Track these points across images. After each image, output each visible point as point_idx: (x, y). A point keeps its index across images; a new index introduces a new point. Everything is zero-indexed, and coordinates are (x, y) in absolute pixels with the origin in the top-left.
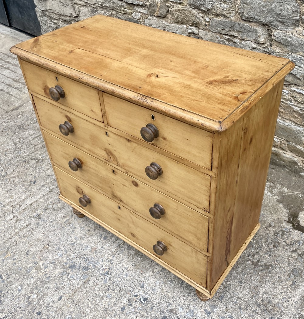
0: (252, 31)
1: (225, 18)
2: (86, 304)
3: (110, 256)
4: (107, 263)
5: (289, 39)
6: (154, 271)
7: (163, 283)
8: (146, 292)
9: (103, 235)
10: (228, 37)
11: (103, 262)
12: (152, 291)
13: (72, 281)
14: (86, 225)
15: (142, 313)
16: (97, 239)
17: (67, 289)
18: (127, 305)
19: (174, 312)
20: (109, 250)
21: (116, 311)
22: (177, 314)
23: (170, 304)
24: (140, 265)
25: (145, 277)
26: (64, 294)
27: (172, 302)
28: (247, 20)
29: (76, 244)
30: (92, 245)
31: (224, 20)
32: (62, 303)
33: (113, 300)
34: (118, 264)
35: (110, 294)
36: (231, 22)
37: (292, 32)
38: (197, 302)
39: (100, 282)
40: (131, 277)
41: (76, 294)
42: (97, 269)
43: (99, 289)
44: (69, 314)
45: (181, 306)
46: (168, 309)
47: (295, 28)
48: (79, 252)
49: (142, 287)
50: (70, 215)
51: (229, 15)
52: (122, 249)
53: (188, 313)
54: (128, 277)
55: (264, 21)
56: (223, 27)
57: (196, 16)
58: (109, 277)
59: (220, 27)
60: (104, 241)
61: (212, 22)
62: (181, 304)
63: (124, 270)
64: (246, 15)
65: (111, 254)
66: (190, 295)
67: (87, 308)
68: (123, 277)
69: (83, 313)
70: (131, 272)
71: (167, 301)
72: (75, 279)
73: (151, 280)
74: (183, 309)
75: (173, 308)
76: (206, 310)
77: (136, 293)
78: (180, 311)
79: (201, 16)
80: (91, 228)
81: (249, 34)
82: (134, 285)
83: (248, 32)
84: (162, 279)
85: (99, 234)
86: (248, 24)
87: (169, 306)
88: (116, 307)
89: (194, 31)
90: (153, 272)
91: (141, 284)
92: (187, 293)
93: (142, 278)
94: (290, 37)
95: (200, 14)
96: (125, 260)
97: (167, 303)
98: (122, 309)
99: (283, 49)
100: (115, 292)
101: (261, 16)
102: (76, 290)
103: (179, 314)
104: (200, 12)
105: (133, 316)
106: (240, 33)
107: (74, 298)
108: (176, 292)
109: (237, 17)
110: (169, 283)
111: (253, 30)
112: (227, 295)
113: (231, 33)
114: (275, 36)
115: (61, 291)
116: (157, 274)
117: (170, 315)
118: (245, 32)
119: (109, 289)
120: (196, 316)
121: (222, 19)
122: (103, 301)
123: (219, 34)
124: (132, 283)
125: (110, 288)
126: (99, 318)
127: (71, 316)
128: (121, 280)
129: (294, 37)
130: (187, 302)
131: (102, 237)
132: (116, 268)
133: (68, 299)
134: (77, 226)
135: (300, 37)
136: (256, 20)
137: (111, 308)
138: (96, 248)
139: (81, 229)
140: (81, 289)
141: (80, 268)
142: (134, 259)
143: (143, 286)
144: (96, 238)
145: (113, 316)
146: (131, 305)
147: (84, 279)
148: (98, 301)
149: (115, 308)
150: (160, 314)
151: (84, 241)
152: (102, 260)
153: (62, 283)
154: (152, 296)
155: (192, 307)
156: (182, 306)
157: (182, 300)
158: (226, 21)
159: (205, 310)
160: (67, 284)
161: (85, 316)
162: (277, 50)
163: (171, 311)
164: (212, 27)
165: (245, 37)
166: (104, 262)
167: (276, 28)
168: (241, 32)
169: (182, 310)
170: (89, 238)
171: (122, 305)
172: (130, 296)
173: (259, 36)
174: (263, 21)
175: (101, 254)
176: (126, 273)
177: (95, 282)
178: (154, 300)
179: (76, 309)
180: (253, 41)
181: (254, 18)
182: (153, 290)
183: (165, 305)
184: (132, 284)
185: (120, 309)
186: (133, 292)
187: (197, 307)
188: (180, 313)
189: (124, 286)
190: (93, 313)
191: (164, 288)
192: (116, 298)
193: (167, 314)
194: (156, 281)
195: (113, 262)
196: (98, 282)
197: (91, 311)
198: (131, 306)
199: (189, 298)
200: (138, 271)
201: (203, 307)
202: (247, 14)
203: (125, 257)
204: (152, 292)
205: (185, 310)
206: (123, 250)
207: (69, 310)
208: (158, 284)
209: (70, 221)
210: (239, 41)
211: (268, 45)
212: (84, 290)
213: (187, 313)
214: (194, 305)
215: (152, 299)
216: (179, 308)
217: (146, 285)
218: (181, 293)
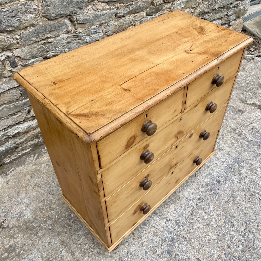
1: (33, 27)
2: (203, 239)
3: (163, 221)
4: (169, 224)
5: (88, 18)
6: (179, 191)
9: (141, 226)
10: (44, 42)
13: (184, 251)
14: (127, 241)
15: (209, 202)
16: (145, 231)
17: (190, 254)
18: (203, 211)
19: (207, 184)
20: (157, 221)
21: (208, 218)
22: (209, 182)
23: (203, 186)
24: (173, 200)
25: (183, 198)
26: (194, 257)
27: (201, 184)
29: (147, 250)
30: (150, 235)
31: (34, 29)
32: (202, 257)
33: (200, 219)
34: (171, 215)
35: (195, 221)
36: (42, 27)
37: (86, 12)
39: (186, 228)
40: (183, 206)
41: (194, 247)
42: (174, 231)
43: (192, 230)
44: (210, 251)
45: (204, 180)
46: (205, 187)
47: (87, 8)
48: (156, 247)
49: (190, 200)
50: (109, 259)
51: (37, 23)
52: (157, 212)
53: (208, 177)
54: (182, 209)
55: (69, 12)
56: (37, 36)
57: (5, 40)
58: (181, 222)
59: (34, 37)
60: (148, 226)
61: (23, 36)
63: (177, 211)
64: (54, 15)
65: (161, 220)
67: (206, 238)
68: (182, 212)
69: (209, 241)
70: (178, 206)
71: (200, 187)
72: (182, 248)
73: (186, 194)
74: (206, 179)
75: (205, 184)
76: (206, 168)
77: (195, 204)
78: (206, 180)
79: (9, 38)
80: (131, 237)
82: (188, 205)
83: (59, 28)
84: (186, 187)
85: (140, 230)
86: (56, 22)
88: (205, 217)
89: (8, 55)
90: (180, 192)
91: (188, 200)
93: (184, 199)
94: (88, 16)
95: (7, 36)
96: (168, 210)
98: (206, 214)
99: (84, 27)
100: (193, 218)
101: (65, 10)
102: (191, 247)
104: (6, 34)
105: (211, 207)
106: (52, 33)
107: (198, 248)
108: (194, 181)
109: (44, 20)
110: (188, 183)
111: (63, 24)
113: (46, 36)
114: (79, 20)
115: (192, 259)
116: (181, 189)
117: (209, 187)
118: (57, 29)
119: (191, 223)
121: (32, 29)
122: (200, 227)
123: (35, 44)
124: (187, 206)
125: (191, 221)
126: (213, 229)
127: (212, 250)
128: (184, 213)
129: (90, 14)
130: (201, 176)
132: (174, 216)
133: (199, 253)
134: (126, 250)
135: (93, 12)
136: (62, 15)
137: (205, 221)
138: (154, 232)
139: (131, 246)
140: (190, 243)
141: (172, 244)
142: (168, 204)
145: (211, 220)
146: (203, 208)
147: (182, 241)
148: (201, 230)
149: (206, 218)
150: (209, 192)
151: (145, 243)
152: (166, 226)
153: (185, 259)
154: (197, 194)
155: (205, 174)
157: (200, 179)
158: (37, 29)
160: (186, 255)
161: (212, 239)
162: (81, 30)
163: (207, 186)
164: (25, 41)
165: (57, 33)
166: (168, 226)
167: (76, 14)
168: (53, 31)
170: (143, 238)
171: (203, 214)
172: (197, 208)
173: (68, 26)
175: (160, 228)
176: (179, 210)
177: (185, 232)
178: (200, 194)
179: (207, 246)
180: (64, 33)
182: (193, 193)
183: (203, 188)
184: (188, 206)
185: (206, 215)
186: (194, 206)
187: (205, 172)
189: (189, 212)
190: (209, 233)
191: (192, 187)
192: (198, 217)
193: (208, 188)
194: (187, 191)
195: (168, 219)
196: (185, 230)
197: (208, 235)
198: (204, 208)
199: (199, 175)
200: (178, 202)
202: (54, 13)
203: (165, 210)
204: (195, 194)
205: (206, 178)
206: (159, 211)
207: (208, 252)
208: (189, 190)
211: (74, 30)
212: (192, 241)
214: (203, 173)
216: (205, 181)
217: (189, 197)
218: (195, 178)
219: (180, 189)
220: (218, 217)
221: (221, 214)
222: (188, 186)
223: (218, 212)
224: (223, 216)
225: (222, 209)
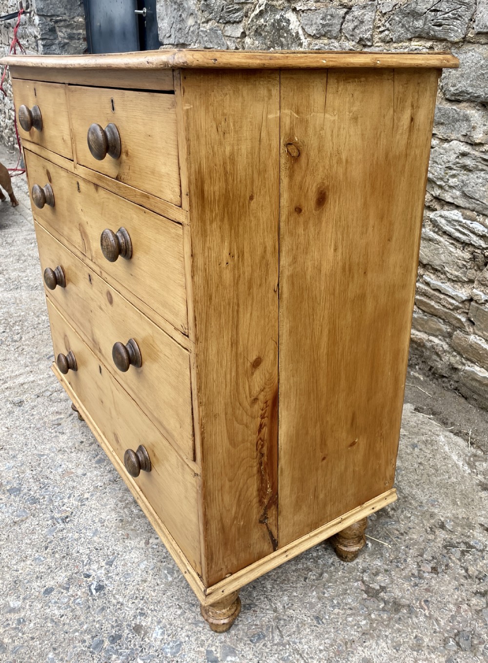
0: (461, 118)
3: (88, 492)
4: (74, 502)
6: (151, 541)
7: (152, 569)
8: (110, 575)
9: (99, 456)
11: (69, 498)
12: (124, 576)
15: (78, 613)
16: (85, 459)
18: (60, 586)
19: (143, 632)
20: (94, 481)
21: (33, 590)
22: (146, 639)
23: (142, 614)
24: (130, 523)
25: (126, 547)
27: (149, 612)
28: (453, 98)
29: (46, 457)
30: (70, 466)
33: (42, 569)
34: (93, 510)
35: (44, 557)
38: (201, 629)
39: (40, 531)
40: (101, 540)
42: (51, 507)
43: (29, 542)
45: (161, 625)
46: (133, 622)
48: (41, 471)
49: (110, 563)
50: (69, 412)
53: (169, 644)
54: (95, 538)
55: (484, 94)
58: (62, 526)
60: (94, 466)
62: (164, 621)
63: (95, 523)
64: (452, 89)
65: (92, 489)
66: (194, 609)
68: (88, 534)
70: (107, 530)
71: (140, 605)
73: (135, 555)
74: (163, 633)
75: (144, 624)
76: (209, 652)
77: (91, 571)
78: (156, 634)
80: (87, 440)
81: (456, 126)
82: (98, 555)
83: (453, 122)
84: (155, 561)
85: (93, 452)
86: (454, 108)
87: (139, 617)
88: (38, 584)
90: (147, 543)
91: (111, 557)
92: (189, 603)
93: (119, 548)
96: (109, 507)
97: (138, 611)
98: (46, 590)
100: (54, 556)
101: (477, 87)
103: (149, 641)
105: (56, 612)
106: (441, 127)
108: (169, 594)
109: (438, 97)
110: (166, 572)
111: (463, 116)
112: (273, 637)
116: (153, 548)
117: (130, 636)
118: (449, 124)
119: (46, 548)
120: (181, 658)
122: (22, 564)
124: (97, 549)
125: (51, 546)
128: (80, 538)
130: (179, 622)
131: (96, 459)
132: (85, 515)
136: (469, 96)
137: (28, 582)
138: (72, 473)
139: (70, 437)
141: (25, 496)
142: (126, 510)
143: (112, 562)
144: (83, 457)
145: (22, 597)
146: (67, 589)
147: (17, 516)
148: (14, 562)
149: (35, 585)
150: (113, 627)
151: (61, 456)
152: (70, 495)
154: (118, 586)
155: (183, 636)
156: (165, 627)
157: (169, 614)
159: (207, 651)
163: (137, 629)
165: (448, 133)
166: (71, 499)
168: (442, 124)
169: (159, 634)
171: (51, 583)
172: (76, 573)
173: (474, 128)
174: (481, 96)
175: (75, 484)
176: (97, 530)
177: (33, 526)
178: (117, 596)
180: (462, 139)
181: (465, 93)
182: (126, 575)
183: (132, 612)
184: (95, 551)
185: (43, 590)
186: (87, 567)
187: (193, 639)
188: (152, 639)
189: (78, 552)
191: (149, 580)
192: (49, 568)
193: (127, 631)
194: (142, 561)
195: (86, 502)
196: (37, 529)
198: (65, 591)
199: (188, 614)
200: (120, 532)
201: (206, 644)
202: (454, 86)
203: (112, 502)
204: (122, 580)
205: (166, 637)
206: (116, 489)
208: (142, 566)
209: (62, 422)
210: (438, 142)
212: (4, 535)
213: (166, 645)
214: (190, 633)
215: (114, 592)
216: (157, 629)
217: (118, 563)
218: (178, 599)
219: (155, 547)
220: (19, 620)
221: (20, 634)
222: (156, 570)
223: (32, 625)
224: (12, 637)
225: (35, 643)
